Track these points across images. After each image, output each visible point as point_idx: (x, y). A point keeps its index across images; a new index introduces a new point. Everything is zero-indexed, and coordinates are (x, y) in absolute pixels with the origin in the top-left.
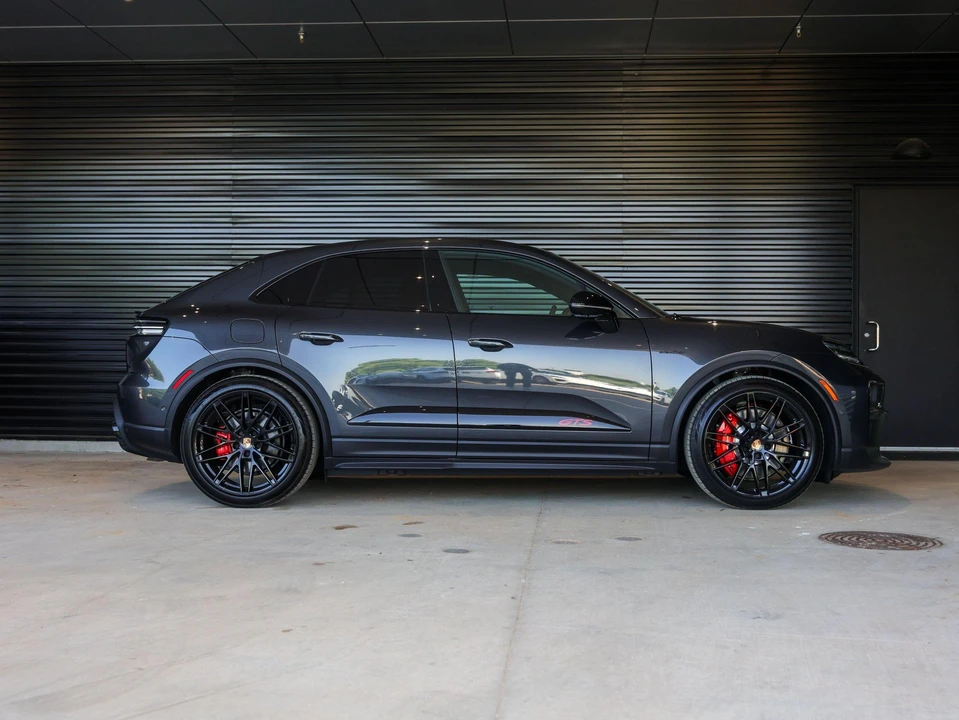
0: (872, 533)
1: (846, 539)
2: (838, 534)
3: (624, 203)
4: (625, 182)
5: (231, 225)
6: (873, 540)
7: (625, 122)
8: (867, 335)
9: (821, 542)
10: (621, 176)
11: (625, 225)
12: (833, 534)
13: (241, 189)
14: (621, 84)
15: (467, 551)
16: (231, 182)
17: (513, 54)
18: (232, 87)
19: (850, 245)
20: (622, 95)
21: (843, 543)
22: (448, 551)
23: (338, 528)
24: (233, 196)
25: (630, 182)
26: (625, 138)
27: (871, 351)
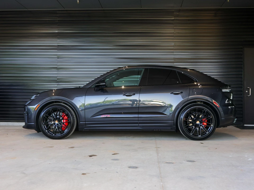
3: (174, 52)
5: (57, 58)
7: (175, 28)
8: (247, 91)
10: (173, 44)
13: (60, 48)
14: (173, 17)
15: (136, 168)
16: (57, 46)
17: (141, 8)
18: (57, 18)
20: (173, 20)
22: (130, 167)
23: (90, 156)
24: (58, 50)
25: (176, 46)
26: (174, 33)
27: (247, 96)
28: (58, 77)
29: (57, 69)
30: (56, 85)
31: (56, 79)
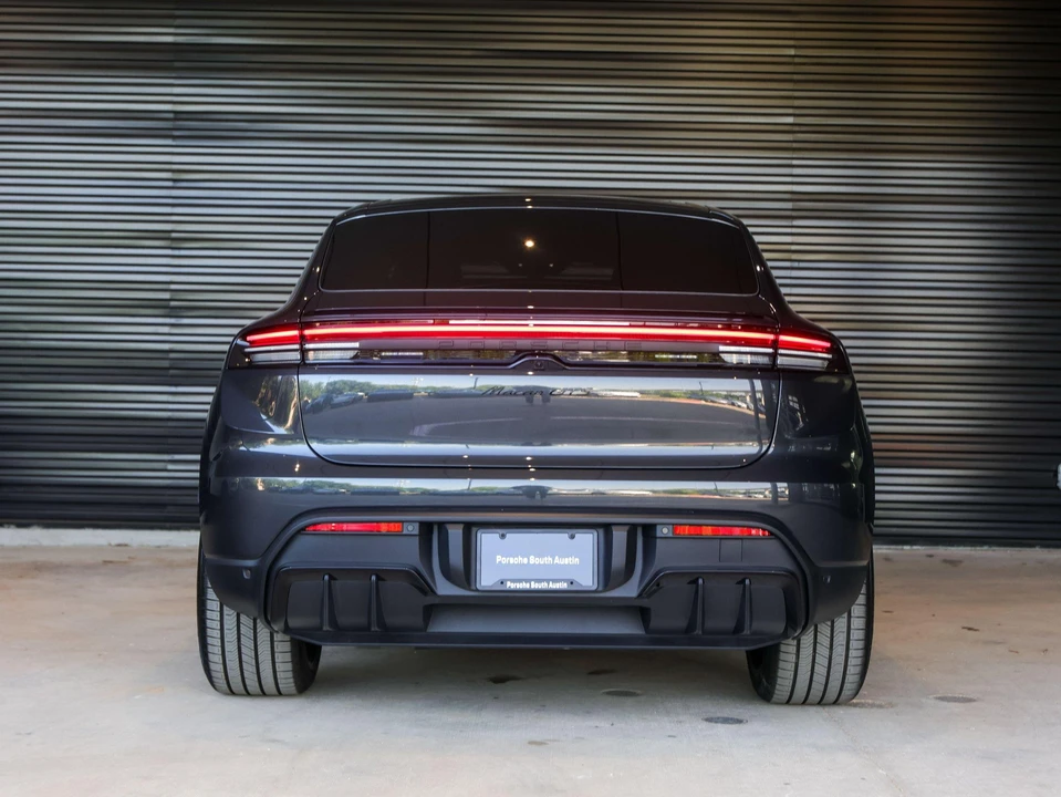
3: (795, 162)
4: (796, 129)
5: (170, 184)
10: (791, 119)
11: (797, 196)
16: (171, 116)
24: (174, 137)
25: (804, 128)
26: (797, 60)
28: (173, 287)
30: (166, 329)
31: (167, 296)
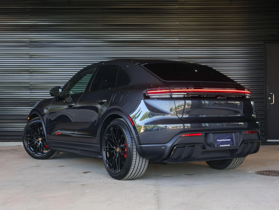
0: (274, 171)
1: (265, 173)
2: (262, 171)
3: (179, 50)
4: (179, 41)
5: (29, 58)
6: (274, 173)
7: (179, 19)
8: (269, 98)
9: (256, 174)
10: (178, 39)
11: (180, 58)
12: (261, 171)
13: (33, 44)
14: (178, 4)
16: (29, 42)
18: (29, 5)
19: (263, 65)
20: (178, 9)
21: (263, 174)
23: (84, 173)
24: (30, 47)
25: (181, 41)
26: (179, 25)
27: (270, 104)
28: (30, 83)
29: (30, 72)
30: (29, 93)
31: (29, 85)
